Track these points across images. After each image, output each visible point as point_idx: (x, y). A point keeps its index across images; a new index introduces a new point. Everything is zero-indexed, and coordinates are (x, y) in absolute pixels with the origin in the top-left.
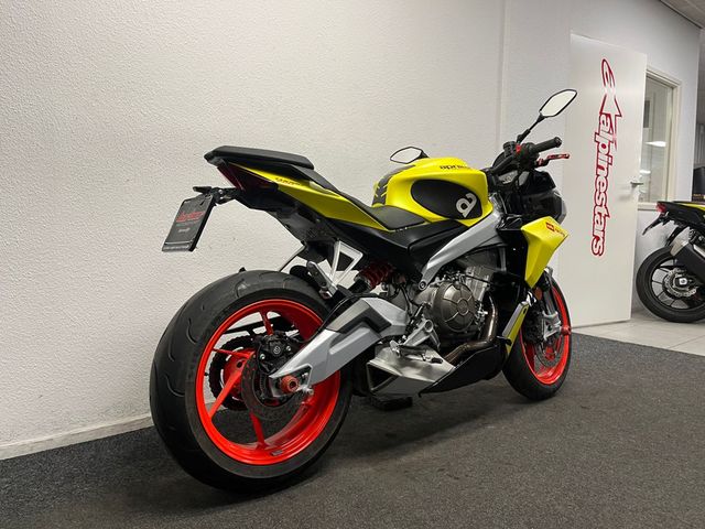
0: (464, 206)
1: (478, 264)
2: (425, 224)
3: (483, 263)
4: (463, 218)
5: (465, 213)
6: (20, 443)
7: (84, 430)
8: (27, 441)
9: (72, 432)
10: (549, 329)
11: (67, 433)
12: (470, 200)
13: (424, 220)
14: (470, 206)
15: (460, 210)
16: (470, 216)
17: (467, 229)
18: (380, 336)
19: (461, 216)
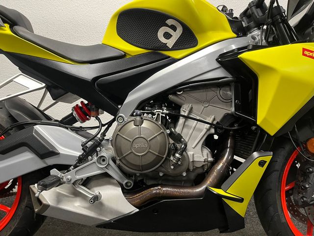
0: (167, 36)
1: (198, 101)
4: (168, 49)
5: (170, 43)
12: (174, 28)
13: (125, 53)
14: (176, 35)
15: (163, 40)
16: (178, 46)
17: (175, 61)
18: (45, 163)
19: (165, 47)
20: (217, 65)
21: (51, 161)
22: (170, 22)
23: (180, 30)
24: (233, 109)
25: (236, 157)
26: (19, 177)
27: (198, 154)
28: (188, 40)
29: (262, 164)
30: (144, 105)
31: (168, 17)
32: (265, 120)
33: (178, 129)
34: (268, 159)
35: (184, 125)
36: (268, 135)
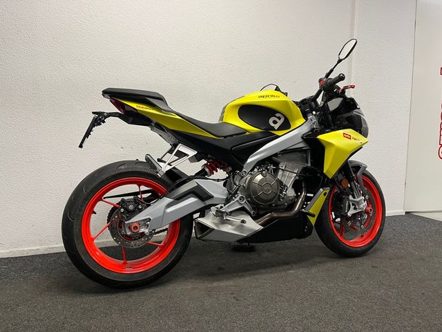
0: (275, 122)
1: (289, 160)
2: (247, 133)
3: (293, 160)
4: (275, 130)
5: (276, 126)
6: (22, 249)
7: (57, 246)
8: (26, 249)
9: (50, 246)
10: (355, 209)
11: (47, 247)
12: (279, 118)
13: (246, 131)
14: (280, 122)
15: (272, 125)
16: (280, 128)
17: (278, 137)
18: (205, 203)
19: (273, 129)
20: (301, 140)
21: (208, 202)
22: (278, 115)
23: (282, 120)
24: (309, 165)
25: (308, 195)
26: (178, 220)
27: (291, 193)
28: (286, 125)
29: (325, 194)
30: (261, 164)
31: (276, 112)
32: (328, 171)
33: (279, 177)
34: (328, 191)
35: (283, 175)
36: (328, 178)
